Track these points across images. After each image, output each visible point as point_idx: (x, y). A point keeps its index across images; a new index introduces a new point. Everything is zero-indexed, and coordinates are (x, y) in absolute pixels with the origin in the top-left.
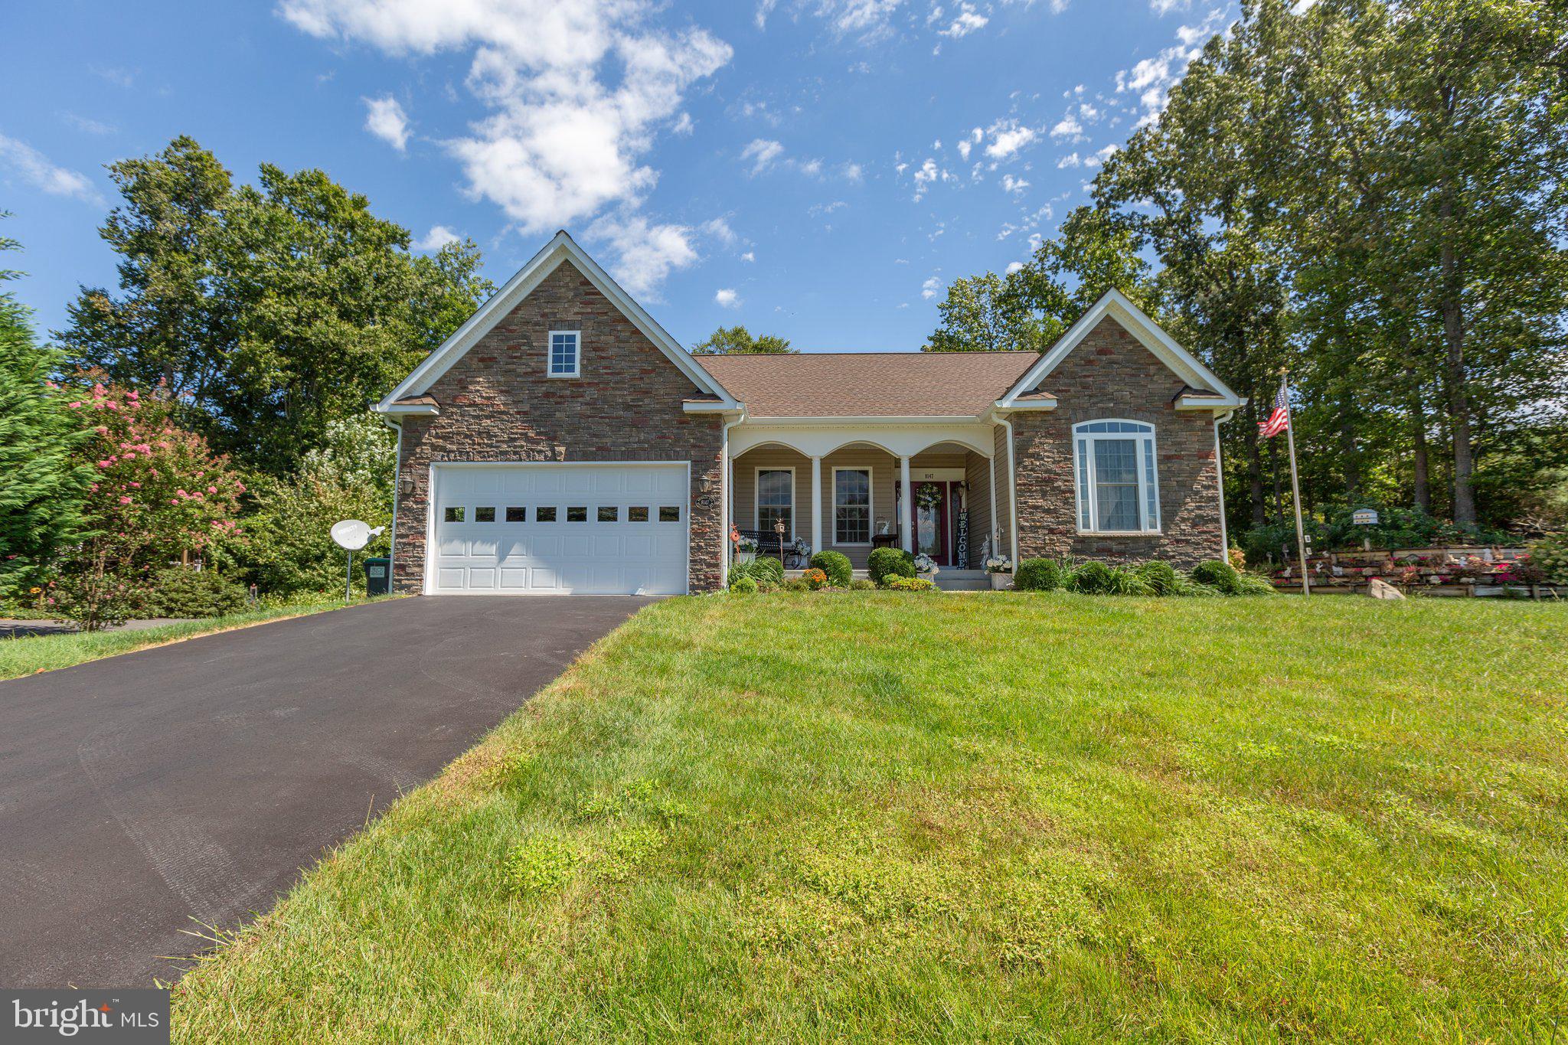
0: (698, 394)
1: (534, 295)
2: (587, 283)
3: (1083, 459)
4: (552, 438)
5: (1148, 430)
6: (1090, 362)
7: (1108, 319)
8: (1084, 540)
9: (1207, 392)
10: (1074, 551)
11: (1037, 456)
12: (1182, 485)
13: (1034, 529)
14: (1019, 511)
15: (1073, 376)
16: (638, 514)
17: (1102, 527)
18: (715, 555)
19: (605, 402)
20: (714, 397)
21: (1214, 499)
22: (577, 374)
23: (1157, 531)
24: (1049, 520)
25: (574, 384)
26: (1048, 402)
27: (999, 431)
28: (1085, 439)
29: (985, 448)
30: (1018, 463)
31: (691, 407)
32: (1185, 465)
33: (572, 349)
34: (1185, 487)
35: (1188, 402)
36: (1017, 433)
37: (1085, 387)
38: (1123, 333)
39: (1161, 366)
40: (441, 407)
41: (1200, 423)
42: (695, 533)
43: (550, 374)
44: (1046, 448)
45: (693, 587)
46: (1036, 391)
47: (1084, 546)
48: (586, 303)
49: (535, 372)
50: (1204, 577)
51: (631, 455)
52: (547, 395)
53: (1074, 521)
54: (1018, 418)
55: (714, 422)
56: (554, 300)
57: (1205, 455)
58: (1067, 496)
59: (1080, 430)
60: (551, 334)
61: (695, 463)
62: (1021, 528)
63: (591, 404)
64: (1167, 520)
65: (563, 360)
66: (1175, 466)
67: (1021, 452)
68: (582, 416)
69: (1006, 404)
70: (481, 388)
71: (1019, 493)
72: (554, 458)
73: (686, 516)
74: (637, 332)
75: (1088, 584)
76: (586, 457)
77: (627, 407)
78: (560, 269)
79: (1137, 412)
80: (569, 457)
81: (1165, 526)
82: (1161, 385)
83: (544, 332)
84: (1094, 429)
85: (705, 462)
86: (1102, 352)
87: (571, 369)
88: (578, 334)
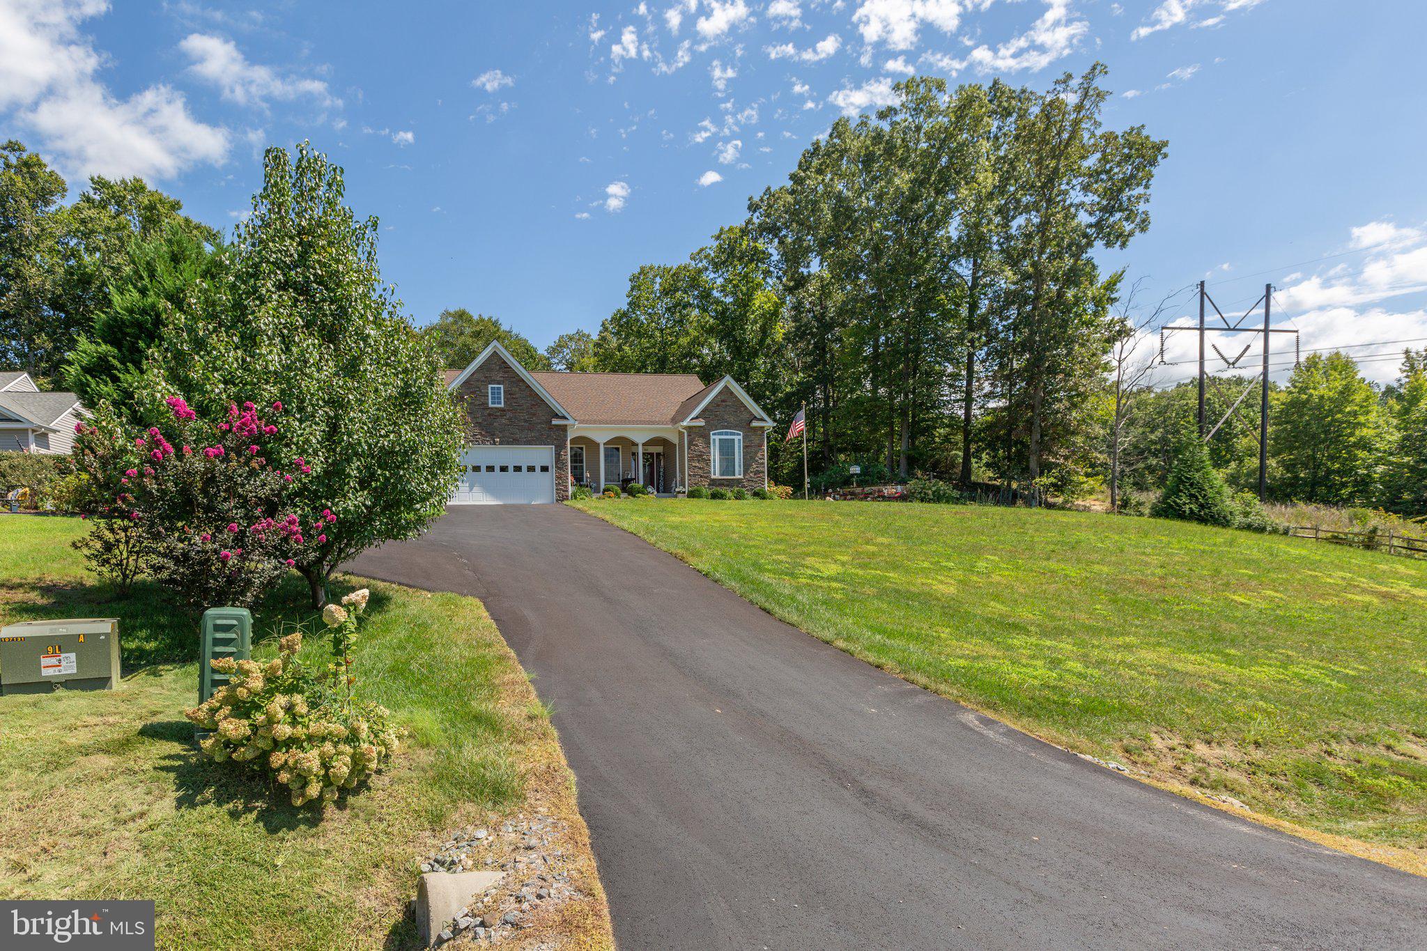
0: (557, 416)
2: (505, 362)
3: (715, 446)
4: (493, 435)
5: (739, 435)
6: (718, 406)
7: (726, 387)
8: (714, 480)
9: (762, 420)
10: (709, 485)
11: (697, 445)
12: (751, 458)
13: (694, 475)
14: (689, 468)
15: (712, 411)
16: (531, 469)
17: (721, 475)
18: (566, 487)
19: (516, 418)
20: (564, 418)
21: (763, 463)
22: (502, 405)
23: (741, 476)
24: (700, 472)
25: (501, 410)
26: (701, 423)
27: (681, 434)
28: (715, 438)
29: (675, 440)
30: (689, 448)
31: (555, 422)
32: (753, 449)
33: (500, 393)
34: (753, 458)
35: (755, 424)
36: (689, 435)
37: (716, 416)
38: (732, 393)
39: (745, 408)
41: (760, 432)
42: (557, 477)
43: (490, 405)
44: (700, 443)
45: (557, 500)
46: (697, 418)
47: (714, 483)
48: (506, 372)
49: (483, 404)
50: (756, 494)
51: (529, 443)
52: (489, 415)
53: (710, 472)
54: (689, 428)
55: (564, 429)
56: (490, 370)
57: (761, 445)
58: (708, 462)
59: (714, 434)
60: (490, 386)
61: (556, 447)
62: (689, 475)
63: (510, 419)
64: (745, 472)
65: (496, 399)
66: (749, 450)
67: (690, 443)
68: (506, 425)
69: (685, 423)
71: (689, 461)
72: (494, 443)
73: (552, 470)
74: (529, 386)
75: (714, 496)
76: (508, 443)
77: (526, 421)
78: (492, 355)
79: (735, 427)
80: (501, 443)
81: (744, 475)
82: (745, 416)
83: (486, 386)
84: (719, 434)
85: (560, 447)
86: (723, 401)
87: (500, 403)
88: (502, 386)
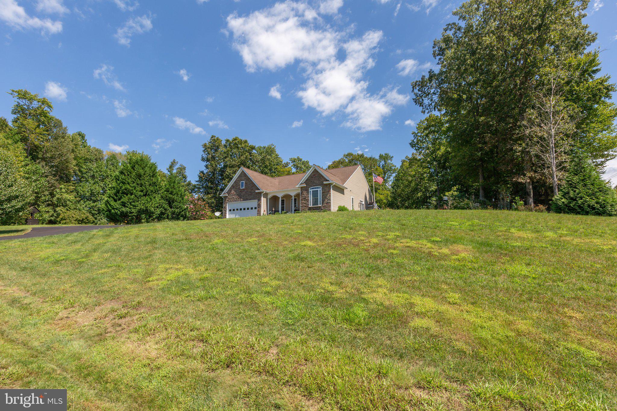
0: (258, 189)
1: (239, 176)
2: (245, 173)
3: (310, 194)
4: (241, 198)
5: (320, 188)
6: (312, 177)
7: (315, 169)
8: (310, 208)
9: (328, 180)
10: (308, 210)
13: (303, 206)
14: (301, 204)
15: (308, 180)
16: (252, 208)
17: (313, 205)
18: (260, 214)
21: (330, 199)
23: (321, 205)
24: (305, 205)
25: (244, 189)
26: (306, 185)
30: (301, 196)
31: (258, 191)
32: (326, 193)
33: (243, 184)
34: (325, 197)
35: (325, 183)
36: (301, 191)
37: (311, 182)
38: (317, 172)
39: (323, 177)
40: (228, 194)
42: (258, 211)
43: (241, 188)
44: (305, 193)
46: (303, 183)
48: (245, 177)
49: (239, 188)
51: (250, 199)
52: (241, 191)
53: (309, 205)
54: (302, 188)
55: (260, 193)
56: (241, 176)
57: (329, 191)
58: (308, 200)
59: (310, 189)
60: (241, 182)
61: (258, 200)
62: (301, 206)
63: (246, 192)
64: (323, 203)
66: (324, 194)
67: (302, 194)
68: (244, 194)
69: (298, 186)
70: (233, 192)
71: (301, 201)
72: (241, 201)
73: (257, 208)
74: (251, 181)
76: (245, 200)
77: (250, 192)
78: (242, 172)
79: (319, 185)
80: (243, 200)
82: (323, 180)
84: (313, 189)
86: (314, 175)
87: (243, 187)
88: (244, 181)
